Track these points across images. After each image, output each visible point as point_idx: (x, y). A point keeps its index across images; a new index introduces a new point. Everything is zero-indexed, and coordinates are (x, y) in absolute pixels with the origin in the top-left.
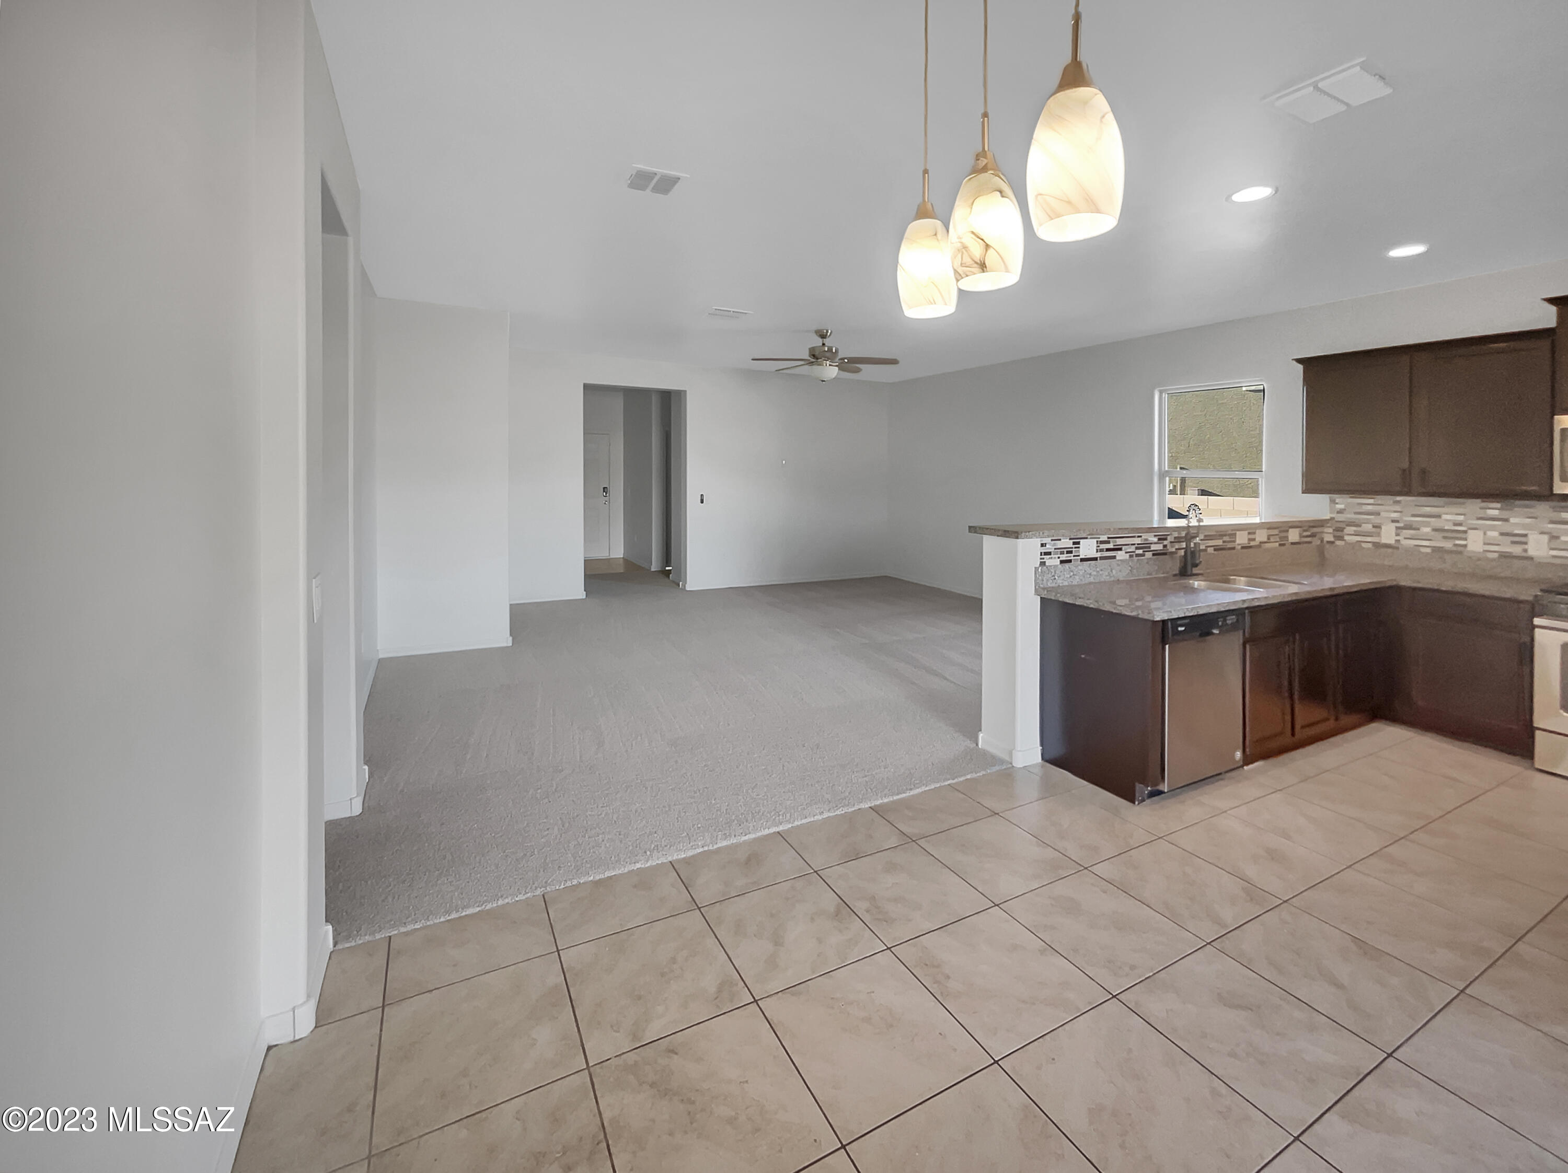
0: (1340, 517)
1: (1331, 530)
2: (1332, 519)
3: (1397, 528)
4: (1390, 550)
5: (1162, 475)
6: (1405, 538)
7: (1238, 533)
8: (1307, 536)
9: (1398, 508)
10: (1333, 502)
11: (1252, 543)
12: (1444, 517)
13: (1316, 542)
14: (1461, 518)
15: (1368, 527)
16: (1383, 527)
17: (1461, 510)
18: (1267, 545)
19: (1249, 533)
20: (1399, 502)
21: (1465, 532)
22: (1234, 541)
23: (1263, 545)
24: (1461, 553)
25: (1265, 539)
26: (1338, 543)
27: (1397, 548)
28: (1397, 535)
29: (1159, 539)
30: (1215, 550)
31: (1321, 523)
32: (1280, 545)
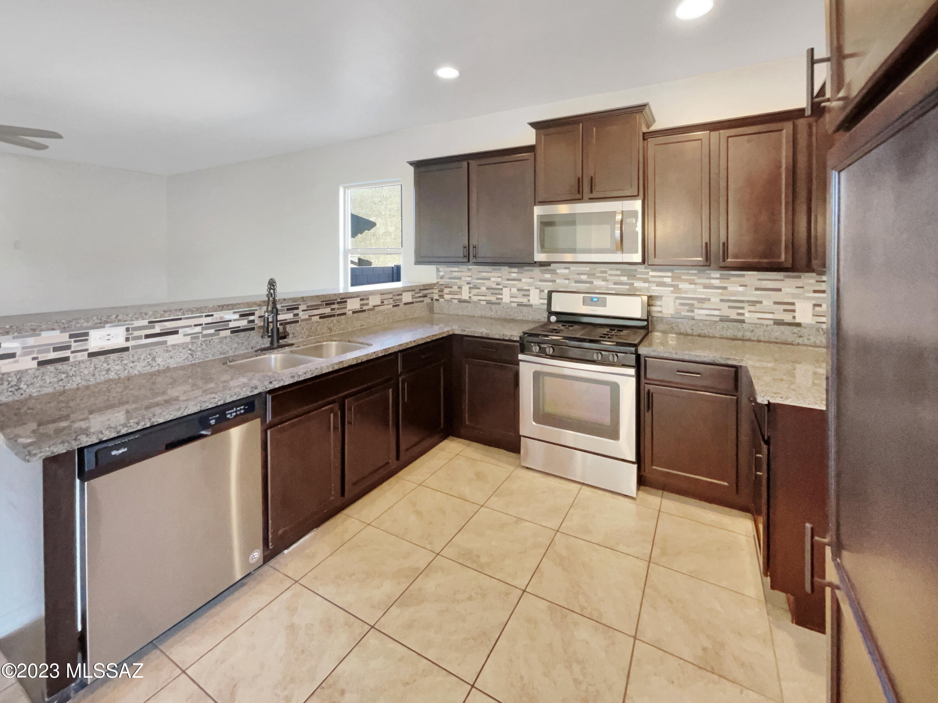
0: (442, 282)
1: (437, 291)
2: (438, 283)
3: (470, 288)
4: (466, 304)
5: (346, 253)
6: (474, 295)
7: (348, 300)
8: (420, 297)
9: (470, 274)
10: (438, 271)
11: (365, 308)
12: (492, 279)
13: (427, 300)
14: (499, 279)
15: (455, 288)
16: (463, 288)
17: (499, 275)
18: (381, 308)
19: (361, 300)
20: (470, 269)
21: (502, 289)
22: (345, 308)
23: (376, 308)
24: (499, 304)
25: (379, 303)
26: (441, 300)
27: (470, 302)
28: (470, 293)
29: (242, 316)
30: (321, 318)
31: (430, 287)
32: (394, 306)
